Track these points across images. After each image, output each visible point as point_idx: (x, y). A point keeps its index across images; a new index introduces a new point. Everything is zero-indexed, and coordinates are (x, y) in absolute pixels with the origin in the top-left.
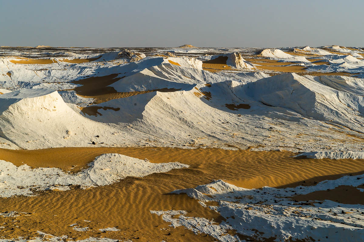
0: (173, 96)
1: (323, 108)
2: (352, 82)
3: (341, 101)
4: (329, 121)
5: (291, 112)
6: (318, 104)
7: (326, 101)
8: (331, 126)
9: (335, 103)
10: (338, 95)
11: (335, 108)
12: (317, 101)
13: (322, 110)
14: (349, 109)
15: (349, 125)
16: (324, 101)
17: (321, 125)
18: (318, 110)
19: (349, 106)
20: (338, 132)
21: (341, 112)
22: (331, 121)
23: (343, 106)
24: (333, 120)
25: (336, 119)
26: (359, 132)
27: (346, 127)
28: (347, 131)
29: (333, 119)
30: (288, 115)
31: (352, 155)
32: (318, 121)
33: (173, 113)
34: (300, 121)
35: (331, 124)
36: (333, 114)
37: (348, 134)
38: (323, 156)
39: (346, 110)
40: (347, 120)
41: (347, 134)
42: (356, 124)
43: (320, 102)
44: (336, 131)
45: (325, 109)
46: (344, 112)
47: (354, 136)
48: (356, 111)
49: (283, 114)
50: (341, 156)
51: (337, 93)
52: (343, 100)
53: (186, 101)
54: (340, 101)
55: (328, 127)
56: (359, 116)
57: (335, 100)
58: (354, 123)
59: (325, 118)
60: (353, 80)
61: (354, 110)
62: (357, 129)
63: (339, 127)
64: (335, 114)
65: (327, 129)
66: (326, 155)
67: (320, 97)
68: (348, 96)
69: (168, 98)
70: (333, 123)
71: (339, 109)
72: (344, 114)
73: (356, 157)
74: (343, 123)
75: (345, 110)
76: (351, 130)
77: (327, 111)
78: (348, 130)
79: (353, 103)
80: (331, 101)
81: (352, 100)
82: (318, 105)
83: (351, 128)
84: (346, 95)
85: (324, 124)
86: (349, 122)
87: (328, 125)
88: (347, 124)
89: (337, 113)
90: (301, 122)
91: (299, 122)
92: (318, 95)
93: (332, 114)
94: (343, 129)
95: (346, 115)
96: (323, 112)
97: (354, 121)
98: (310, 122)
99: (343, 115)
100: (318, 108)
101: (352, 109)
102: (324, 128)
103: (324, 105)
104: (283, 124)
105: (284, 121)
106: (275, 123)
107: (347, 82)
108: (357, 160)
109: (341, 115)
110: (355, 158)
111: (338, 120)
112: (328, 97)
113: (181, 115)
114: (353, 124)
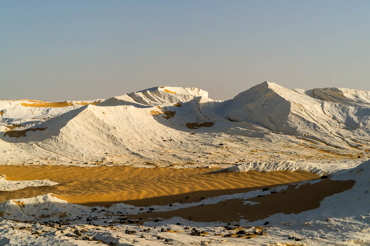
0: (112, 111)
1: (299, 120)
2: (353, 95)
3: (326, 112)
4: (302, 135)
5: (258, 127)
6: (292, 115)
7: (304, 113)
8: (302, 141)
9: (316, 115)
10: (322, 106)
11: (314, 120)
12: (291, 112)
13: (296, 123)
14: (334, 121)
15: (327, 139)
16: (301, 112)
17: (289, 141)
18: (291, 123)
19: (334, 118)
20: (309, 148)
21: (321, 125)
22: (305, 135)
23: (326, 117)
24: (307, 135)
25: (313, 133)
26: (336, 147)
27: (322, 142)
28: (321, 147)
29: (308, 133)
30: (252, 131)
31: (290, 166)
32: (287, 136)
33: (104, 130)
34: (264, 136)
35: (303, 139)
36: (310, 127)
37: (322, 150)
38: (249, 168)
39: (329, 122)
40: (326, 133)
41: (320, 150)
42: (336, 138)
43: (296, 113)
44: (306, 146)
45: (301, 122)
46: (325, 124)
47: (328, 151)
48: (341, 123)
49: (246, 129)
50: (274, 167)
51: (323, 103)
52: (329, 111)
53: (129, 117)
54: (324, 113)
55: (296, 143)
56: (344, 128)
57: (317, 111)
58: (334, 136)
59: (298, 132)
60: (353, 93)
61: (339, 123)
62: (335, 143)
63: (312, 142)
64: (312, 127)
65: (296, 145)
66: (254, 167)
67: (296, 107)
68: (336, 106)
69: (103, 113)
70: (306, 137)
71: (319, 122)
72: (324, 127)
73: (295, 168)
74: (319, 137)
75: (327, 122)
76: (328, 145)
77: (303, 123)
78: (324, 145)
79: (341, 114)
80: (311, 112)
81: (341, 111)
82: (292, 117)
83: (328, 143)
84: (334, 106)
85: (293, 140)
86: (328, 136)
87: (299, 140)
88: (325, 138)
89: (315, 126)
90: (265, 138)
91: (262, 138)
92: (294, 105)
93: (308, 128)
94: (317, 144)
95: (326, 128)
96: (297, 124)
97: (335, 135)
98: (277, 138)
99: (322, 127)
100: (292, 120)
101: (338, 121)
102: (292, 144)
103: (300, 117)
104: (242, 140)
105: (243, 137)
106: (232, 139)
107: (345, 95)
108: (296, 171)
109: (319, 128)
110: (294, 170)
111: (314, 135)
112: (307, 107)
113: (112, 132)
114: (333, 138)
